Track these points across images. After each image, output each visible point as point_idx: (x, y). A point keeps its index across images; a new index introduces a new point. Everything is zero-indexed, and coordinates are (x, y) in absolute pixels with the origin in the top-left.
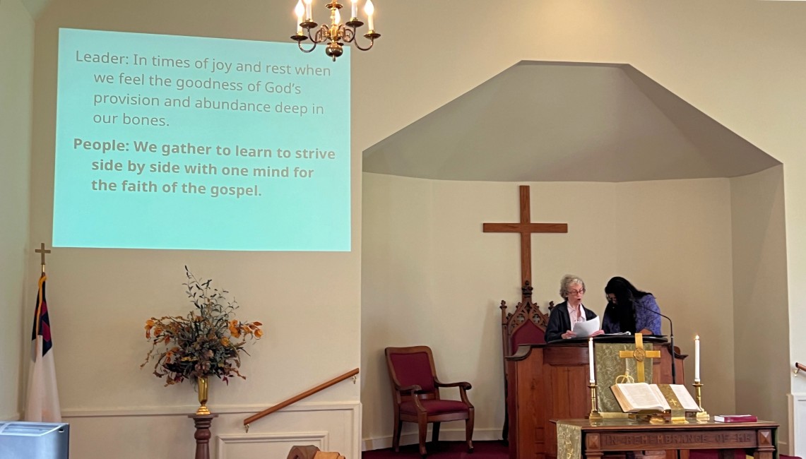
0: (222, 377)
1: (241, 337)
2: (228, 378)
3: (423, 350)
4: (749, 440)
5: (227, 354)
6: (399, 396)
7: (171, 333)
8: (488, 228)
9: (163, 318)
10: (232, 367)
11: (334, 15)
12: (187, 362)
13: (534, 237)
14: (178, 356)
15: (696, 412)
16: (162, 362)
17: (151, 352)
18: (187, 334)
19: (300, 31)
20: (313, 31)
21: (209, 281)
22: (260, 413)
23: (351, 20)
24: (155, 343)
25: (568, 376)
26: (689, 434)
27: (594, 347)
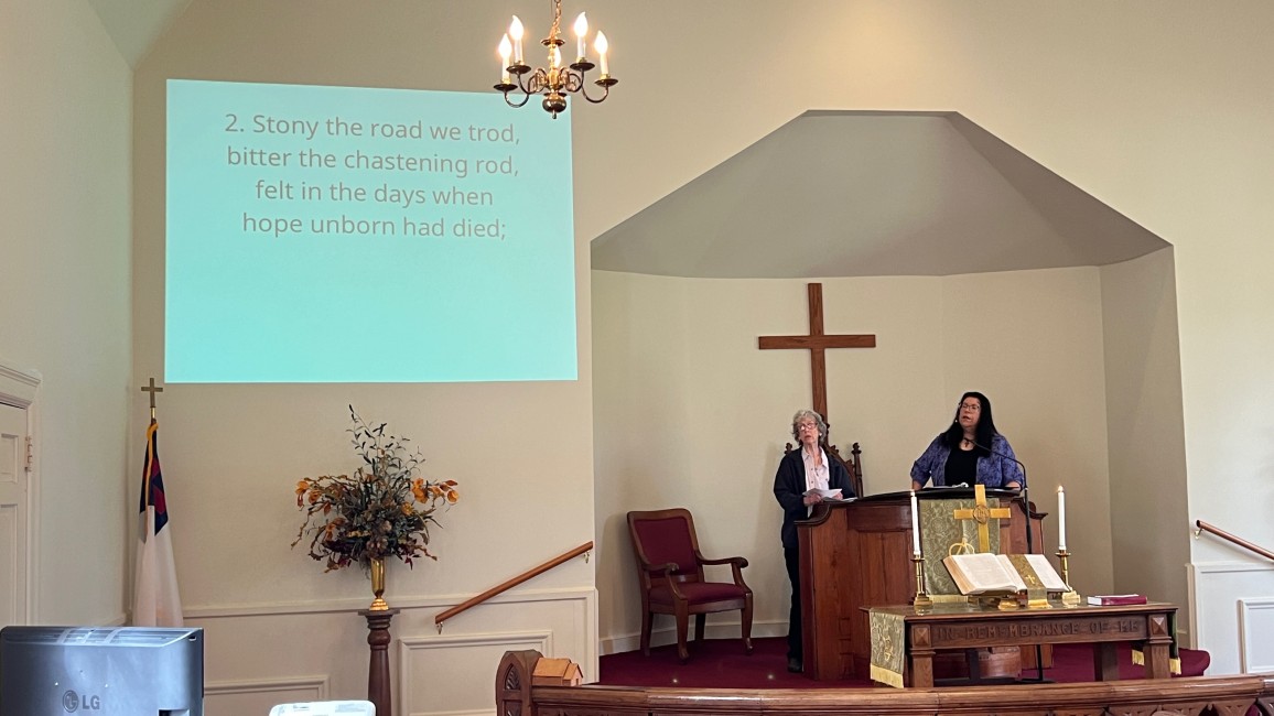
0: (404, 557)
1: (430, 501)
2: (413, 559)
3: (681, 514)
4: (1136, 629)
5: (410, 526)
6: (647, 578)
7: (332, 499)
8: (766, 343)
9: (321, 478)
10: (417, 544)
11: (553, 54)
12: (356, 537)
13: (830, 354)
14: (343, 530)
15: (1061, 593)
16: (321, 538)
17: (305, 525)
18: (354, 499)
19: (506, 78)
20: (525, 77)
21: (383, 426)
22: (457, 606)
23: (578, 62)
24: (310, 513)
25: (884, 545)
26: (1054, 622)
27: (918, 503)
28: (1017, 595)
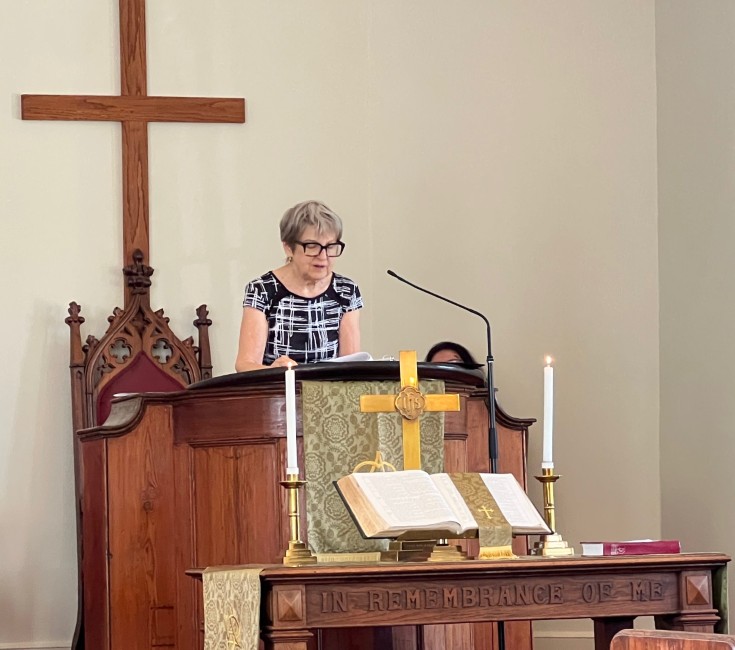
4: (659, 596)
8: (34, 108)
25: (236, 469)
26: (519, 583)
27: (298, 390)
28: (460, 537)
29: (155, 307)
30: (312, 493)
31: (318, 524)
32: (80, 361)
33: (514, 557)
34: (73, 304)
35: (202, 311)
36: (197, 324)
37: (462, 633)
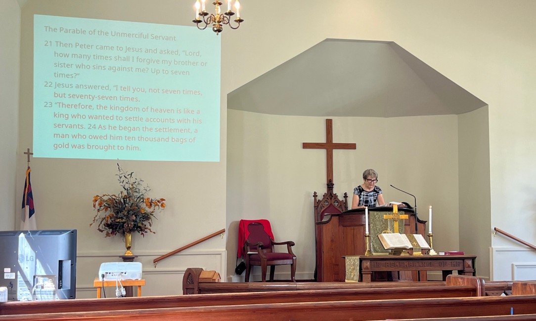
0: (140, 232)
1: (153, 207)
2: (144, 232)
4: (459, 265)
5: (143, 218)
7: (109, 205)
8: (306, 146)
9: (104, 195)
10: (146, 227)
11: (217, 8)
12: (119, 222)
14: (113, 219)
15: (428, 250)
16: (104, 222)
17: (96, 216)
18: (118, 205)
19: (198, 17)
20: (206, 17)
21: (131, 174)
22: (163, 256)
23: (228, 12)
24: (99, 211)
25: (354, 232)
26: (424, 261)
27: (369, 213)
28: (408, 250)
29: (334, 193)
30: (372, 238)
31: (373, 245)
32: (316, 206)
33: (422, 255)
34: (315, 192)
35: (346, 194)
36: (344, 197)
37: (409, 273)
